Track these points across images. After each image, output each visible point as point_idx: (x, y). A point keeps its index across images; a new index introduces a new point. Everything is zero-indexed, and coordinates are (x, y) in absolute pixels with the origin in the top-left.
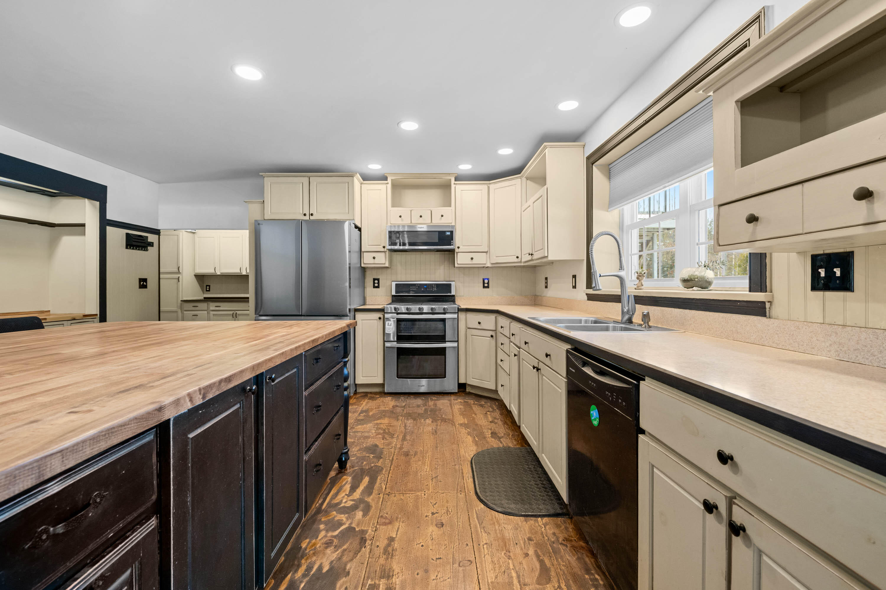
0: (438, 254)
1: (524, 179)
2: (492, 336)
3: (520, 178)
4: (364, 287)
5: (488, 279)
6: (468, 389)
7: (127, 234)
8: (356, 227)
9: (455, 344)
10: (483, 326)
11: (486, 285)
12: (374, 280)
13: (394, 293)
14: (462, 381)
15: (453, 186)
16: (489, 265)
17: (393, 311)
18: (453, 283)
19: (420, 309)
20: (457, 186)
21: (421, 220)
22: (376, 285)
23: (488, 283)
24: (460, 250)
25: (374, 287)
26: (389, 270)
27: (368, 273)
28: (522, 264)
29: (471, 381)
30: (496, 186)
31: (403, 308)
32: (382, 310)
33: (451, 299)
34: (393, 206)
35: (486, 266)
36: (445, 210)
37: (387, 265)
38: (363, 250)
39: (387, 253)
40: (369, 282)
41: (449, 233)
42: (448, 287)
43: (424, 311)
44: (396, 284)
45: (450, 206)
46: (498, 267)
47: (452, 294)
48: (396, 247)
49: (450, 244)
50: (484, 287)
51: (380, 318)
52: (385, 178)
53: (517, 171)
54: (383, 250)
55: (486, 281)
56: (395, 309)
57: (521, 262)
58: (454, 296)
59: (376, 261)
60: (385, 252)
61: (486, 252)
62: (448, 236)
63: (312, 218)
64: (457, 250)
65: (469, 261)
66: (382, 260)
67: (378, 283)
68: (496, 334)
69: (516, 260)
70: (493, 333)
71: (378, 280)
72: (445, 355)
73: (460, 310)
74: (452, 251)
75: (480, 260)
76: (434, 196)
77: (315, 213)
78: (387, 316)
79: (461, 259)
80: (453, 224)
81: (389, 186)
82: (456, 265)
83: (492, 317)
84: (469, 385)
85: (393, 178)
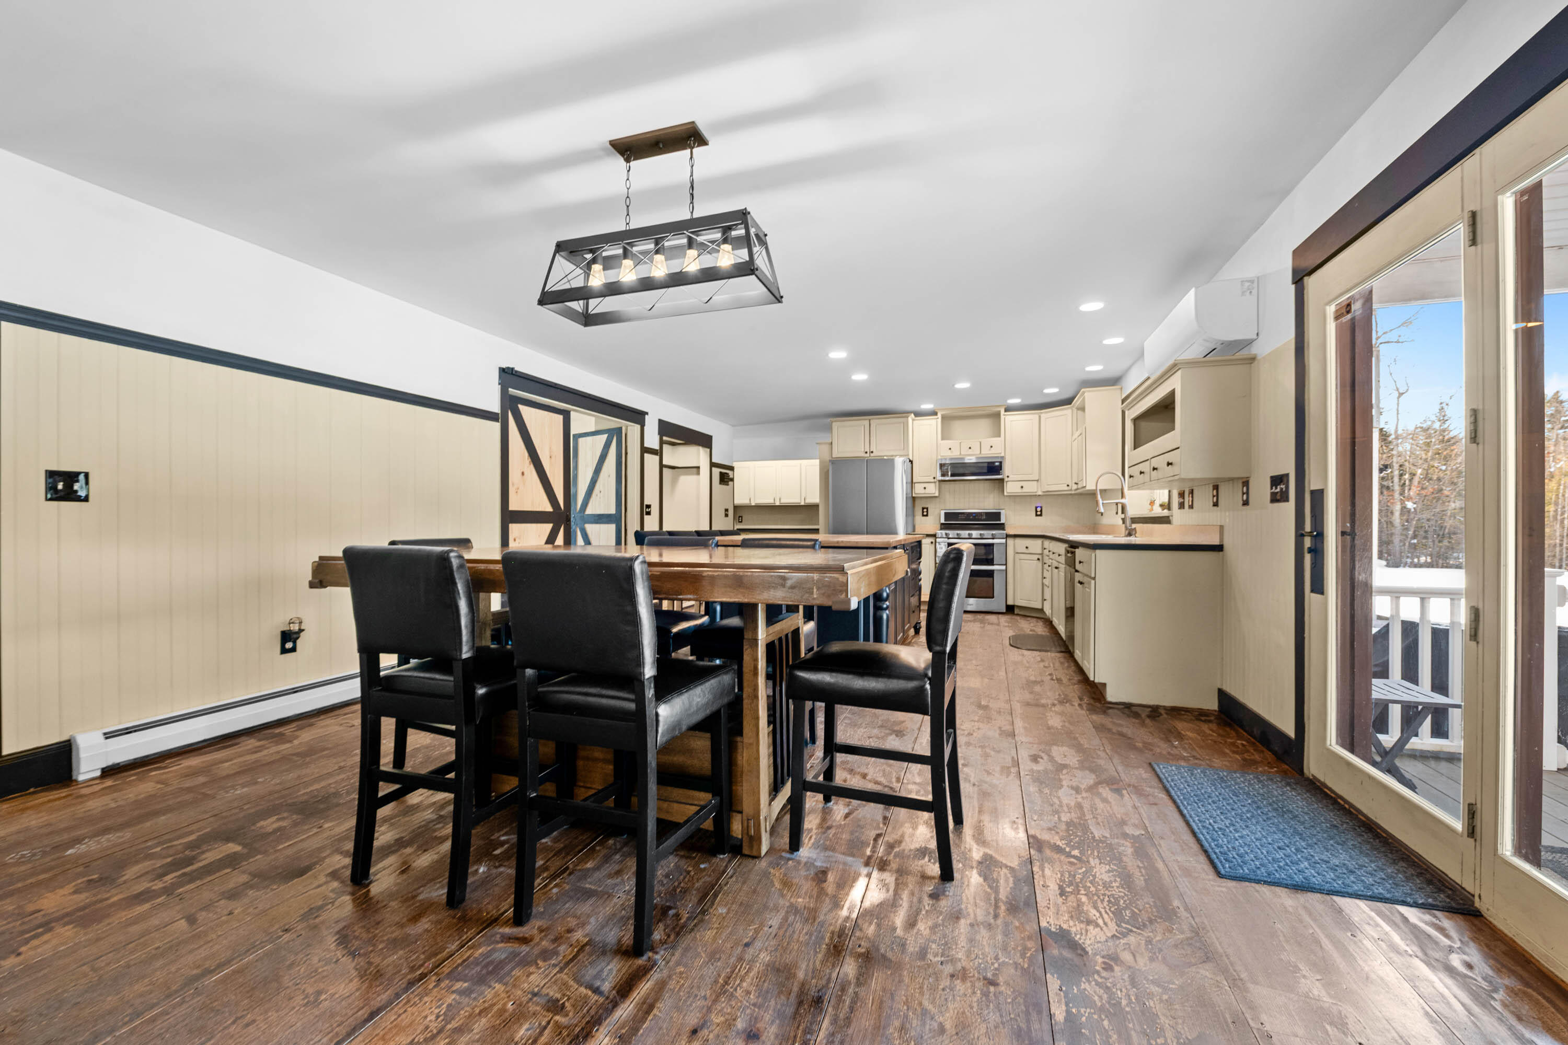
0: (987, 483)
1: (1075, 410)
2: (1038, 559)
3: (1071, 408)
4: (914, 516)
5: (1041, 507)
6: (1016, 611)
7: (721, 473)
8: (910, 461)
9: (1004, 567)
10: (1030, 551)
11: (1039, 513)
12: (923, 509)
13: (943, 521)
14: (1010, 602)
15: (1002, 417)
16: (1040, 493)
17: (944, 536)
18: (1003, 512)
19: (969, 534)
20: (1007, 417)
21: (970, 452)
22: (925, 513)
23: (1041, 511)
24: (1009, 479)
25: (923, 515)
26: (938, 499)
27: (917, 502)
28: (1073, 492)
29: (1020, 602)
30: (1046, 414)
31: (952, 533)
32: (934, 536)
33: (1002, 527)
34: (943, 439)
35: (1038, 494)
36: (995, 441)
37: (937, 494)
38: (914, 481)
39: (937, 483)
40: (919, 512)
41: (997, 464)
42: (997, 516)
43: (973, 537)
44: (945, 513)
45: (1000, 436)
46: (1049, 495)
47: (1002, 522)
48: (947, 478)
49: (999, 474)
50: (1037, 515)
51: (932, 543)
52: (935, 413)
53: (1068, 401)
54: (933, 480)
55: (1039, 509)
56: (946, 534)
57: (1071, 490)
58: (1003, 524)
59: (927, 491)
60: (935, 482)
61: (1038, 481)
62: (997, 466)
63: (872, 455)
64: (1006, 479)
65: (1019, 490)
66: (932, 490)
67: (927, 512)
68: (1043, 557)
69: (1067, 488)
70: (1040, 557)
71: (927, 509)
72: (993, 577)
73: (1008, 536)
74: (1002, 480)
75: (1030, 488)
76: (984, 425)
77: (874, 451)
78: (938, 540)
79: (1011, 488)
80: (1003, 455)
81: (940, 420)
82: (1005, 494)
83: (1039, 541)
84: (1018, 607)
85: (944, 413)
